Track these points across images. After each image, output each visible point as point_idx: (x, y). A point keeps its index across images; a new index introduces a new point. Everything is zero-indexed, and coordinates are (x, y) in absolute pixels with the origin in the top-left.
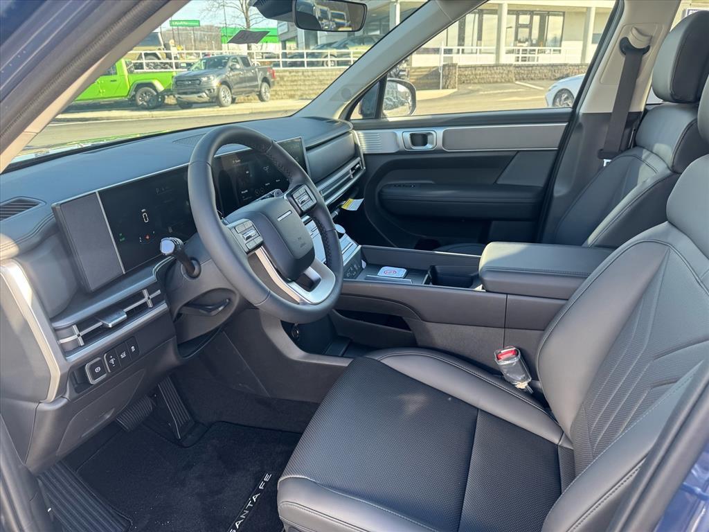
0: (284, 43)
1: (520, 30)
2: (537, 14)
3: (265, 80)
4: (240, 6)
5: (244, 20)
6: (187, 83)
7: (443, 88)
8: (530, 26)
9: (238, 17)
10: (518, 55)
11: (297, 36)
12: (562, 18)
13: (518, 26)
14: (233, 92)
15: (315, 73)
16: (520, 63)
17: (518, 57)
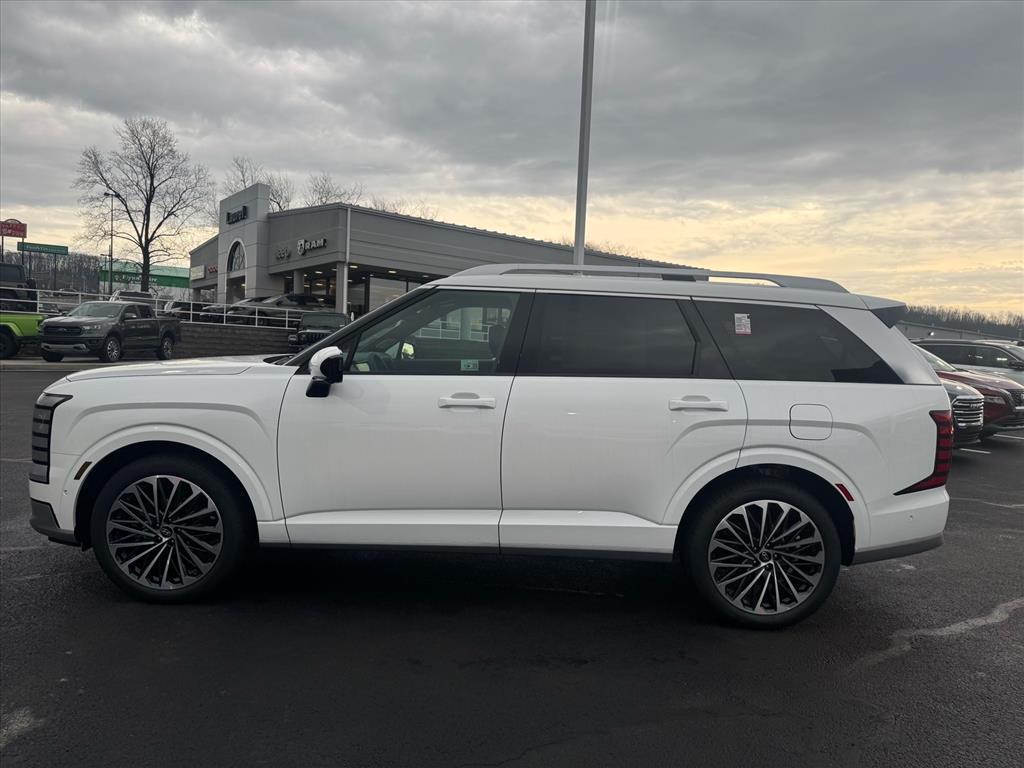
0: (197, 290)
3: (169, 335)
4: (137, 238)
5: (141, 256)
6: (61, 329)
9: (132, 251)
11: (216, 285)
14: (123, 344)
15: (237, 332)
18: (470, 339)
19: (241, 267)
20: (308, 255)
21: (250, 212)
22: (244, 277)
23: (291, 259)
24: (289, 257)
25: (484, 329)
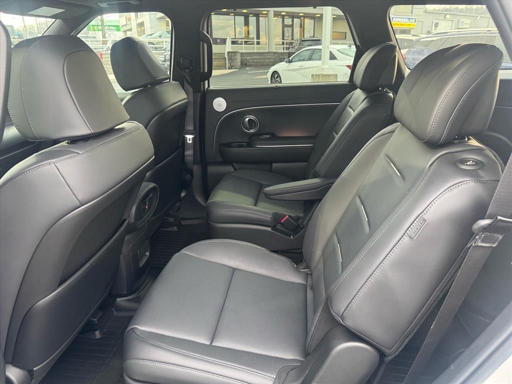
1: (286, 29)
2: (296, 18)
7: (228, 69)
8: (292, 26)
10: (283, 46)
12: (313, 21)
13: (284, 26)
16: (285, 51)
17: (284, 47)
18: (274, 51)
25: (283, 43)
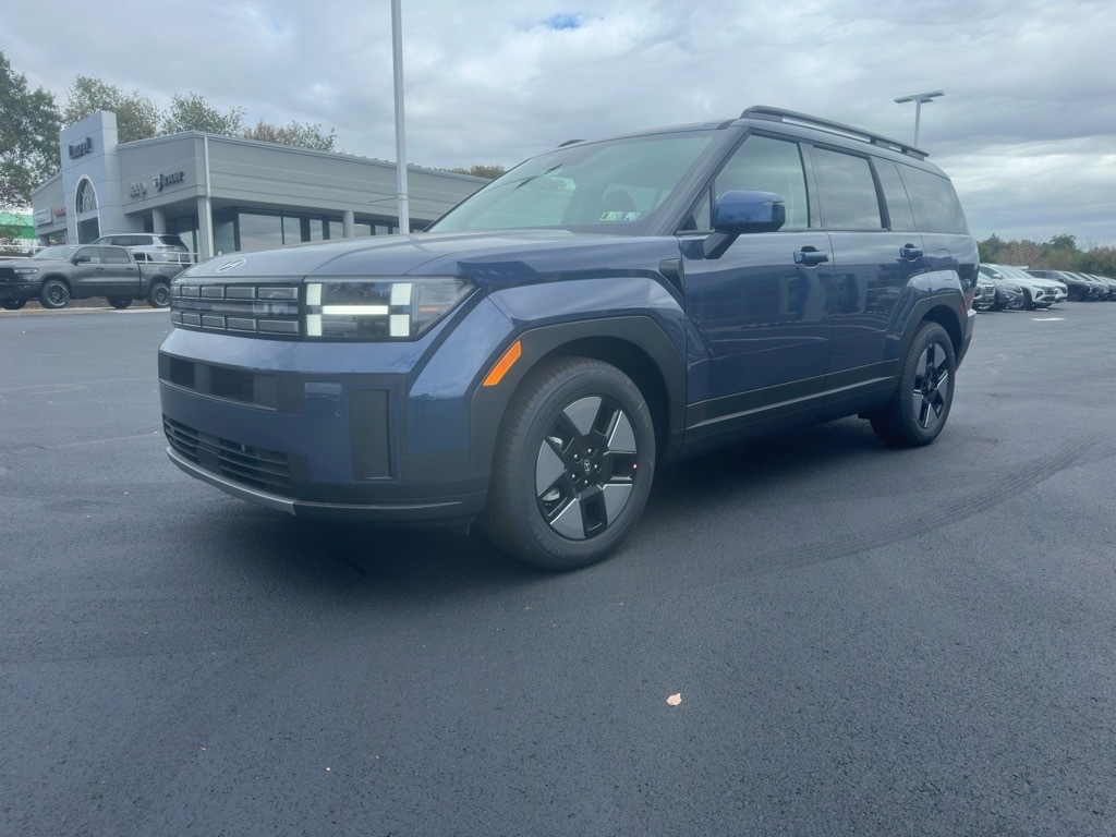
19: (93, 207)
20: (166, 190)
21: (95, 144)
22: (96, 218)
23: (148, 196)
24: (145, 193)
